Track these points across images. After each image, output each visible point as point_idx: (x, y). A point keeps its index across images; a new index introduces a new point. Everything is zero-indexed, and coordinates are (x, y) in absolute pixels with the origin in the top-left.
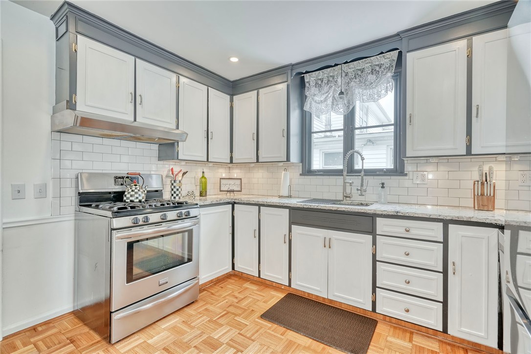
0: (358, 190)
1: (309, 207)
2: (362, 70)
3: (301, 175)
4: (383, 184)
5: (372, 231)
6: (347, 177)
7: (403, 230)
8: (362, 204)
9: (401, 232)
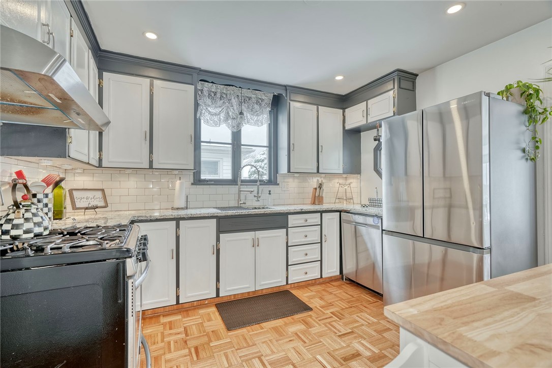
0: (255, 196)
1: (241, 214)
2: (250, 98)
3: (192, 184)
4: (270, 191)
5: (285, 226)
6: (241, 186)
7: (303, 221)
8: (256, 208)
9: (302, 222)
